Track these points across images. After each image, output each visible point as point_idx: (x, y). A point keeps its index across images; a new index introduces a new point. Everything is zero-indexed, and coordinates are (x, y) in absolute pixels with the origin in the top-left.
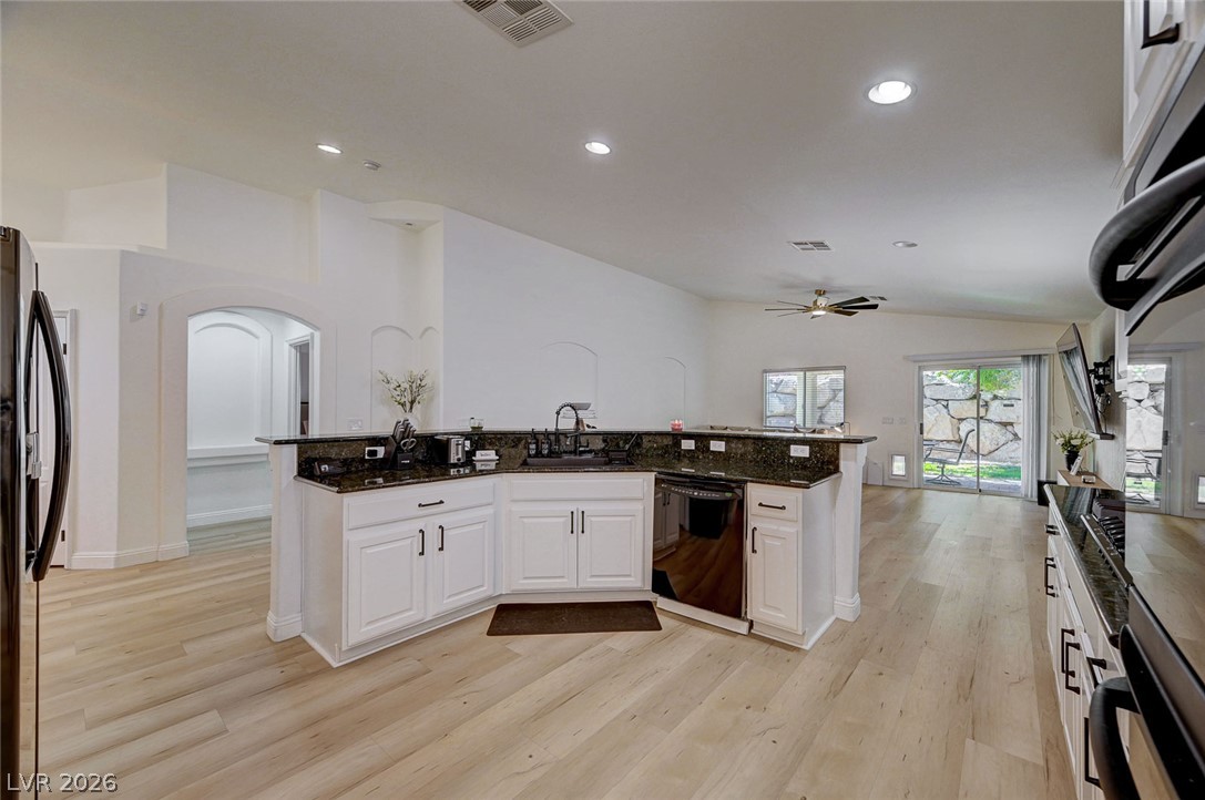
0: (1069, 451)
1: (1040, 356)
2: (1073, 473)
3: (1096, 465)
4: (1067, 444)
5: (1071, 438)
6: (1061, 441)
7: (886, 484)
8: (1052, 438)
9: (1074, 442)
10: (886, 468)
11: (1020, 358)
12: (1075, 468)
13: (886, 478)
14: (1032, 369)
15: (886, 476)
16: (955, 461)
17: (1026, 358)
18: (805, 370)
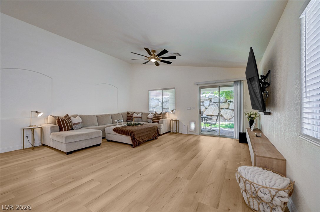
0: (250, 120)
1: (240, 81)
2: (252, 130)
3: (260, 126)
4: (250, 117)
5: (251, 114)
6: (247, 116)
7: (188, 133)
8: (245, 114)
9: (252, 116)
10: (188, 127)
11: (233, 83)
12: (253, 127)
13: (188, 131)
14: (238, 87)
15: (188, 129)
16: (215, 122)
17: (235, 82)
18: (162, 90)
